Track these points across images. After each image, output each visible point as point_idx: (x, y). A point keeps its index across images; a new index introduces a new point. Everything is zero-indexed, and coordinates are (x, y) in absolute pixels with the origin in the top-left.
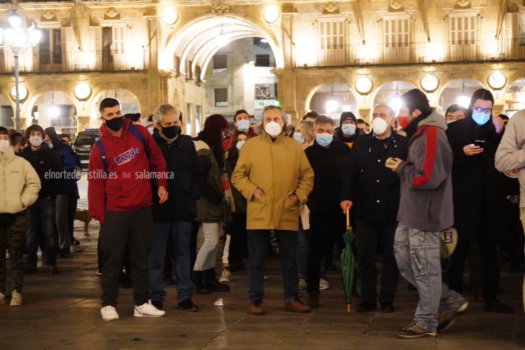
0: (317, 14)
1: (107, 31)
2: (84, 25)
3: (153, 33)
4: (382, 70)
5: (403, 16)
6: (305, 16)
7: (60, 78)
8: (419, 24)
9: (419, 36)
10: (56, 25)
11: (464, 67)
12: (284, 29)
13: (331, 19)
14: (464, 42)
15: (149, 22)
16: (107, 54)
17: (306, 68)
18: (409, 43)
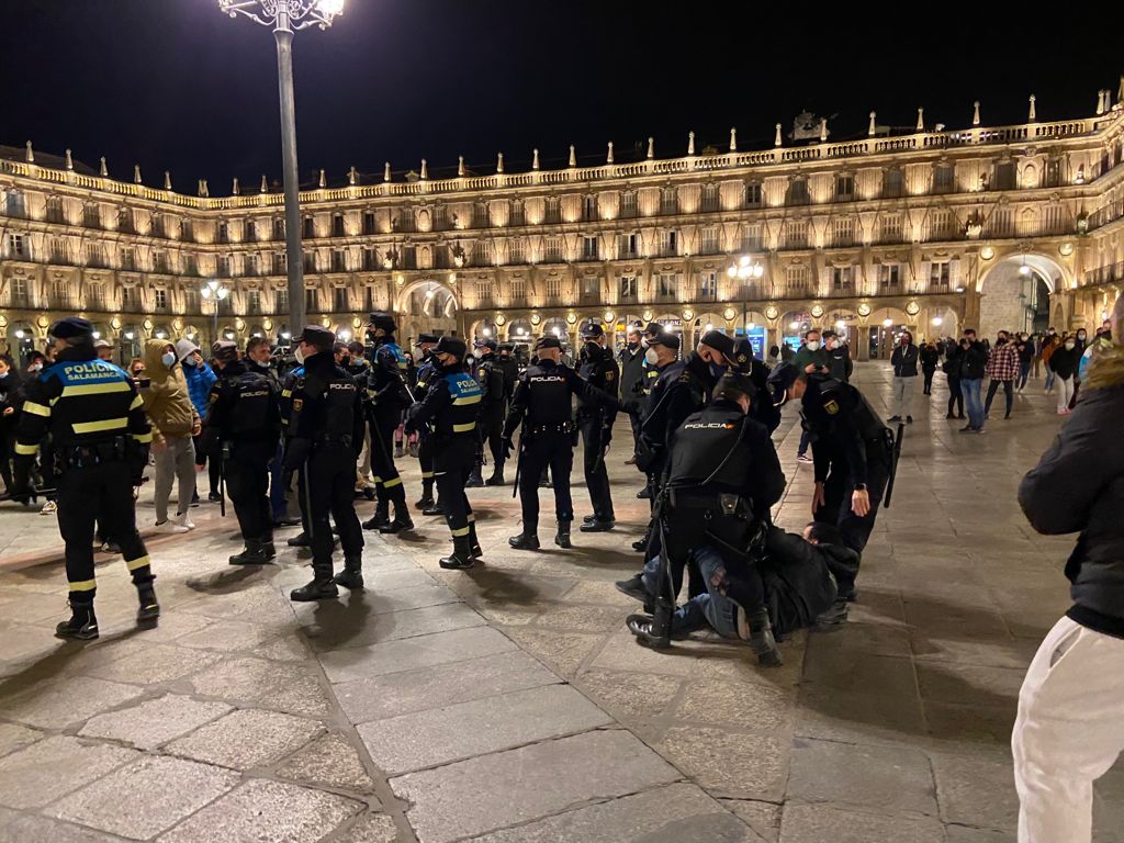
0: (475, 279)
1: (369, 289)
2: (357, 286)
3: (391, 290)
4: (509, 312)
5: (521, 280)
6: (470, 280)
7: (346, 316)
8: (530, 285)
9: (530, 292)
10: (343, 286)
11: (553, 310)
12: (458, 288)
13: (483, 282)
14: (555, 296)
15: (388, 285)
16: (369, 301)
17: (468, 310)
18: (525, 296)
